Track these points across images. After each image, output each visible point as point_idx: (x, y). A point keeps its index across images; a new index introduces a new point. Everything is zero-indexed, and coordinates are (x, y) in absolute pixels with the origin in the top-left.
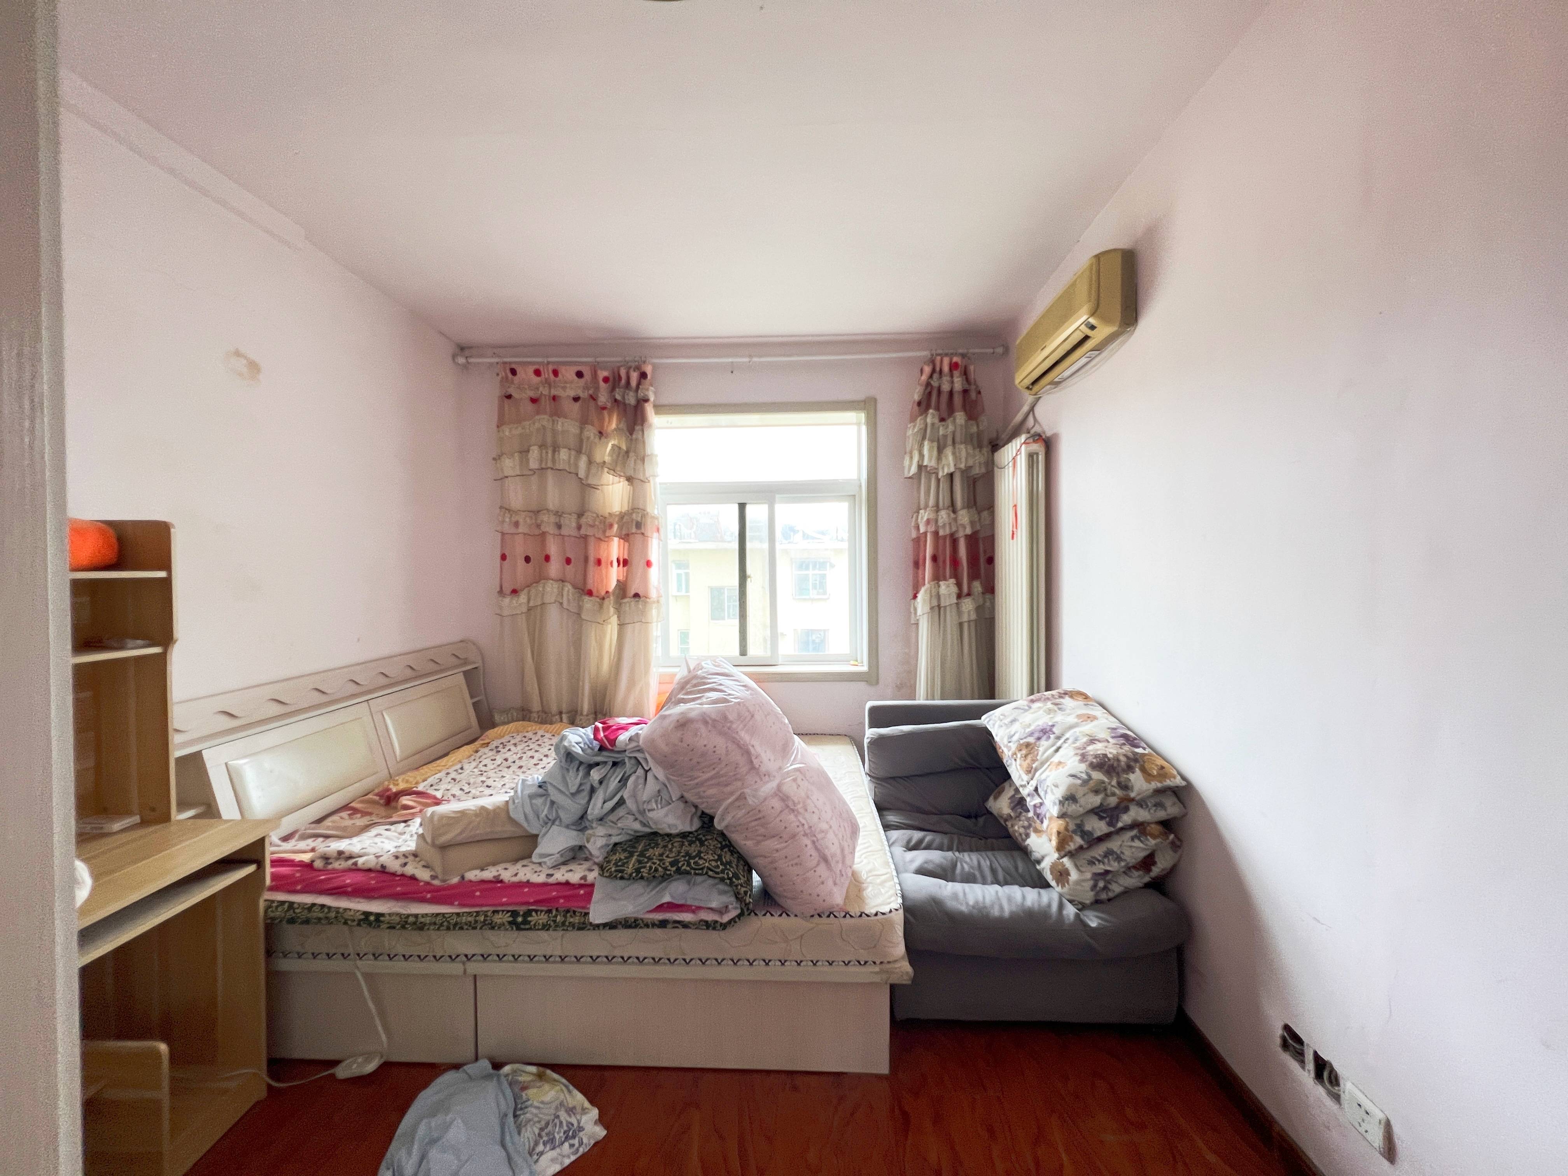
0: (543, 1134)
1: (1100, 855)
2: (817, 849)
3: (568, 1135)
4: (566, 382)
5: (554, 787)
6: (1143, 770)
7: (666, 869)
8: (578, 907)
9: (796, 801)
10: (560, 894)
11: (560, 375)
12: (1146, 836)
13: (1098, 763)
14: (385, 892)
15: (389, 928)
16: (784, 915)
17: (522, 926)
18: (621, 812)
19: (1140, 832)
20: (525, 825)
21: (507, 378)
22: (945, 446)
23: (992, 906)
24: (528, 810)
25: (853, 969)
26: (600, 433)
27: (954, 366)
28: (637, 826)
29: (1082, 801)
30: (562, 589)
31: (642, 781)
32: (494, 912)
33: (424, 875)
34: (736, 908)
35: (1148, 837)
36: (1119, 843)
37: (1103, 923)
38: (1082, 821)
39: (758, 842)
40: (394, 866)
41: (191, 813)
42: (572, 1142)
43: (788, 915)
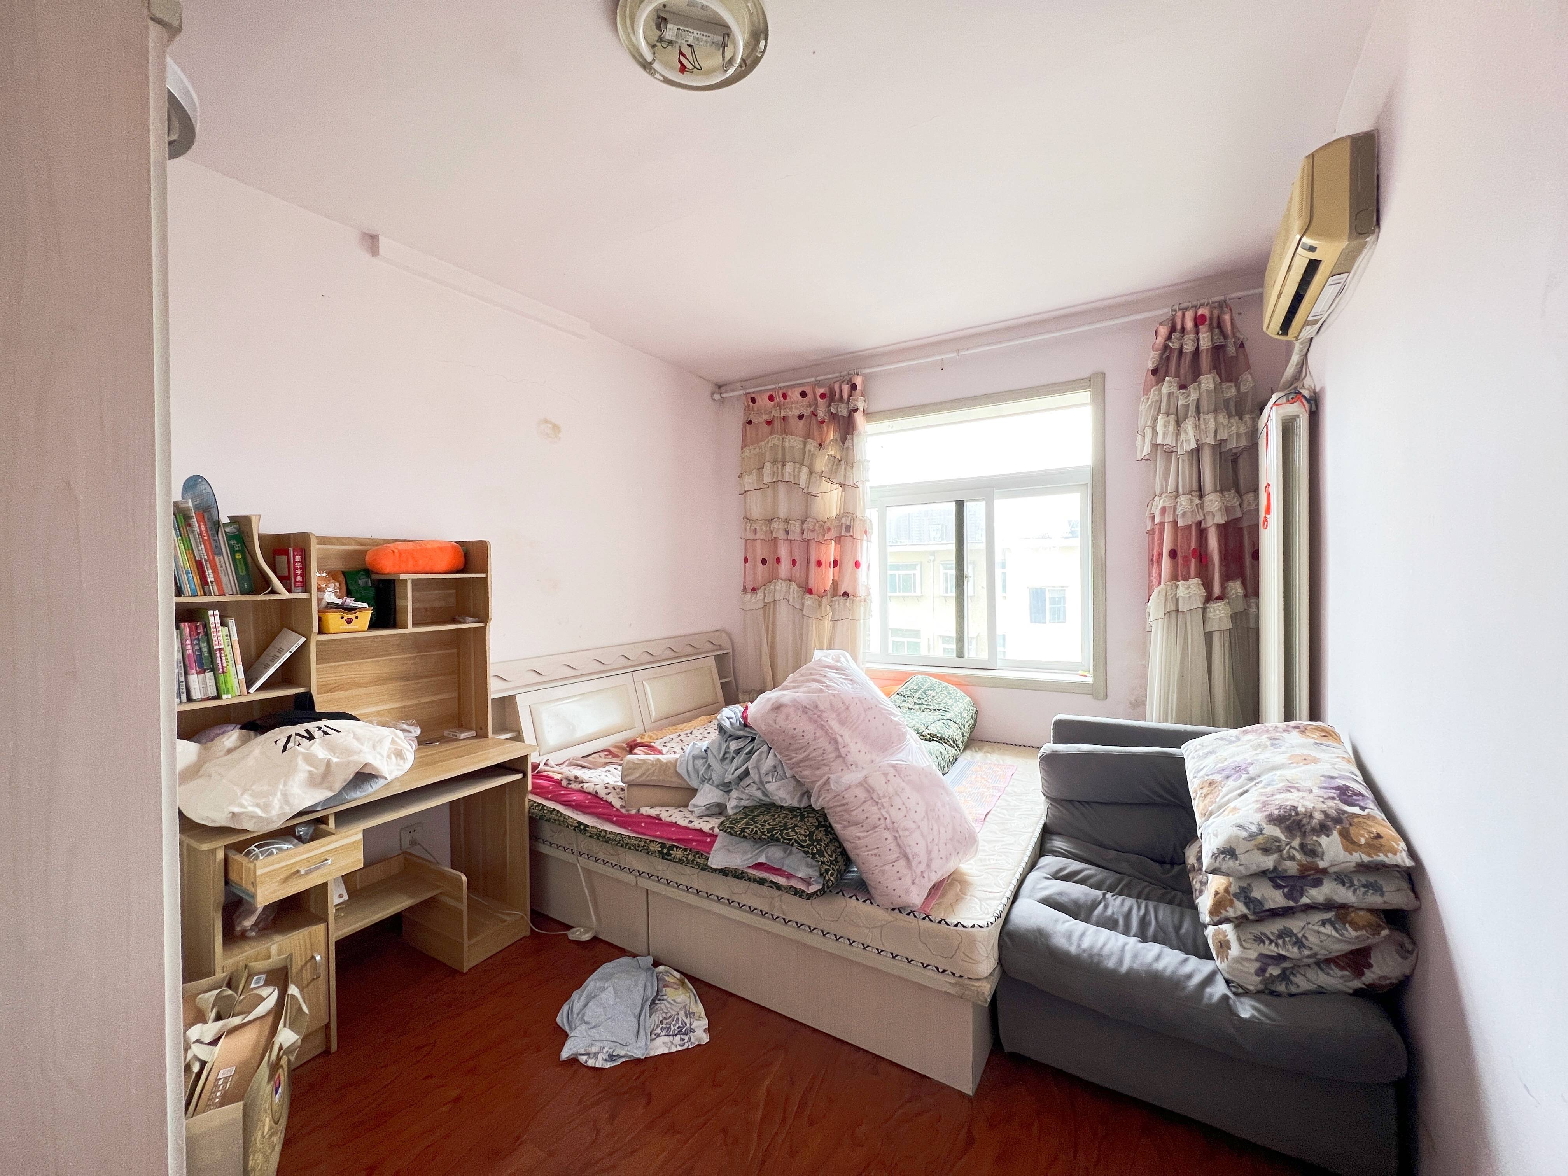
0: (665, 1022)
1: (1272, 933)
2: (898, 845)
3: (681, 1030)
4: (792, 403)
5: (712, 753)
6: (1345, 835)
7: (763, 833)
8: (705, 852)
9: (881, 795)
10: (696, 838)
11: (788, 398)
12: (1344, 924)
13: (1280, 816)
14: (589, 811)
15: (590, 836)
16: (868, 902)
17: (666, 857)
18: (748, 781)
19: (1337, 917)
20: (686, 777)
21: (749, 406)
22: (1186, 417)
23: (1110, 956)
24: (690, 768)
25: (930, 973)
26: (820, 445)
27: (1199, 321)
28: (759, 794)
29: (1243, 858)
30: (789, 588)
31: (764, 756)
32: (651, 841)
33: (617, 804)
34: (818, 883)
35: (1347, 926)
36: (1302, 924)
37: (1256, 1014)
38: (1249, 885)
39: (845, 827)
40: (602, 793)
41: (508, 736)
42: (683, 1037)
43: (872, 903)
